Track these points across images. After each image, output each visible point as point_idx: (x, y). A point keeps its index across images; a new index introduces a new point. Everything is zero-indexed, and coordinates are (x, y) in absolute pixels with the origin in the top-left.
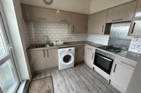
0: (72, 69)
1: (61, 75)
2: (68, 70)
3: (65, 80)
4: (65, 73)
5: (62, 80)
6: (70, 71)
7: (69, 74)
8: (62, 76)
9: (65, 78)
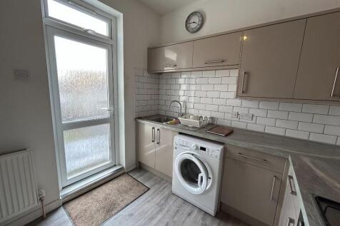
0: (200, 216)
1: (163, 202)
2: (188, 209)
3: (152, 218)
4: (174, 208)
5: (149, 213)
6: (189, 214)
7: (176, 219)
8: (161, 207)
9: (159, 217)
